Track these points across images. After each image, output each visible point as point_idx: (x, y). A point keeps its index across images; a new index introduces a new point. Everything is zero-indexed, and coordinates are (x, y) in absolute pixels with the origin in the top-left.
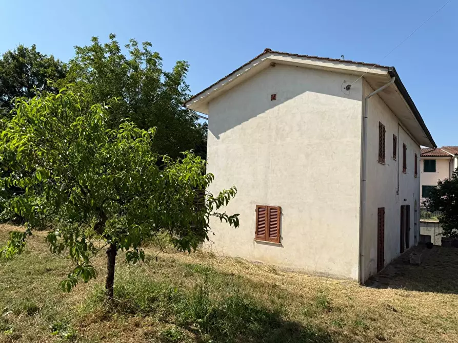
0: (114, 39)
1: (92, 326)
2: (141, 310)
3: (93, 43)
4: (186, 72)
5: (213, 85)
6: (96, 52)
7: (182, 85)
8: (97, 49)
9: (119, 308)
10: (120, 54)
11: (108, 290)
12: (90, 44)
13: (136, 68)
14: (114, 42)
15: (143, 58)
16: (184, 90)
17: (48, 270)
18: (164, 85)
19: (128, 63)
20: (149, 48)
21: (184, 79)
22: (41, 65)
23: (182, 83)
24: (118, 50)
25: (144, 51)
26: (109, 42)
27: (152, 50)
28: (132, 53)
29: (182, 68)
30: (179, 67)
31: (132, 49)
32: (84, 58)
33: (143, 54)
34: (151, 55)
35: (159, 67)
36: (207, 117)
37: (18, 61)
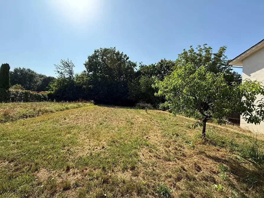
0: (192, 47)
1: (199, 145)
2: (218, 145)
3: (183, 51)
4: (225, 51)
5: (247, 51)
6: (185, 54)
7: (223, 57)
8: (185, 53)
9: (208, 142)
10: (194, 52)
11: (203, 134)
12: (183, 52)
13: (201, 55)
14: (191, 48)
15: (203, 51)
16: (224, 59)
17: (177, 125)
18: (213, 59)
19: (197, 54)
20: (206, 46)
21: (224, 54)
22: (167, 63)
23: (223, 56)
24: (193, 51)
25: (204, 48)
26: (190, 49)
27: (207, 47)
28: (199, 50)
29: (223, 49)
30: (221, 49)
31: (199, 49)
32: (181, 57)
33: (203, 49)
34: (207, 49)
35: (211, 52)
36: (242, 67)
37: (161, 64)
